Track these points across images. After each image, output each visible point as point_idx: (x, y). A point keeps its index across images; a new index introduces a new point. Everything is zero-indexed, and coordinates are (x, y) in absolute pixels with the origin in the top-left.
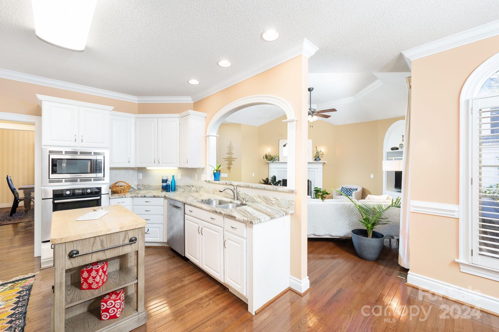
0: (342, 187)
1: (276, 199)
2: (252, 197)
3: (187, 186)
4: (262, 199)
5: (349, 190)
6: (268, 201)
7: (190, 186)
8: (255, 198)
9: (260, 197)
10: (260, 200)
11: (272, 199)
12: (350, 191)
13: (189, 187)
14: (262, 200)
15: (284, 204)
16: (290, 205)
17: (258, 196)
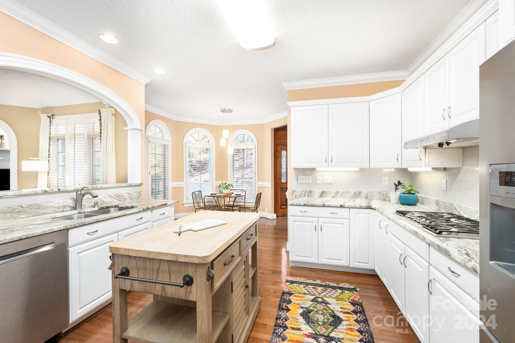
2: (100, 199)
4: (114, 198)
6: (120, 198)
8: (104, 200)
11: (125, 194)
15: (135, 196)
16: (140, 195)
17: (109, 196)
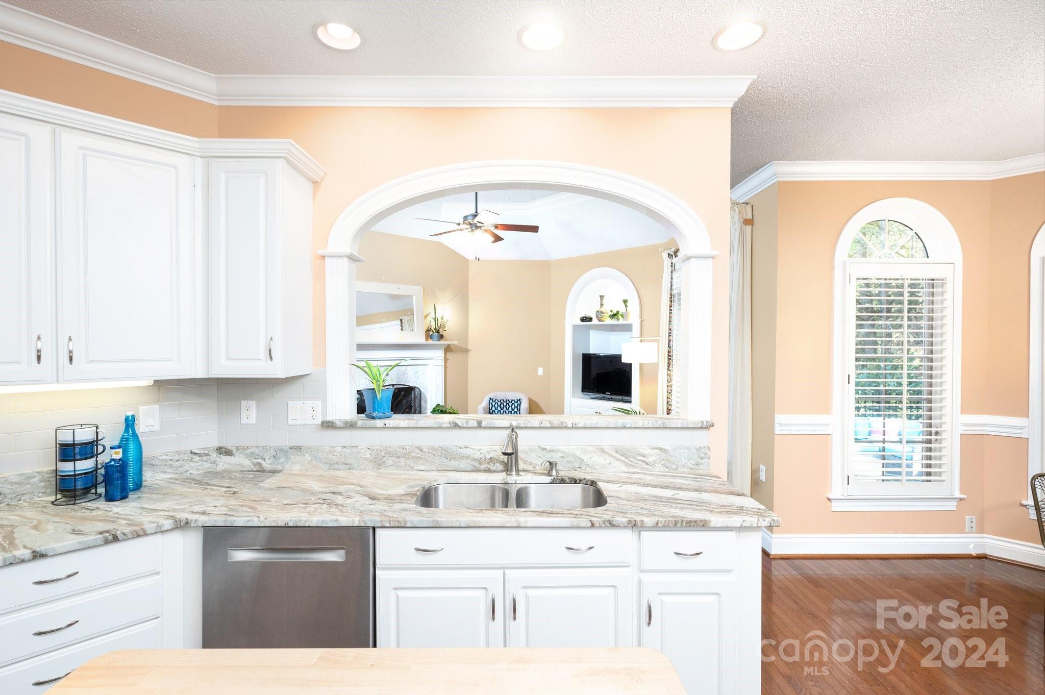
0: (490, 399)
1: (661, 449)
2: (573, 455)
3: (193, 456)
4: (613, 457)
5: (505, 404)
6: (632, 460)
7: (207, 455)
8: (583, 457)
9: (603, 451)
10: (605, 459)
11: (647, 451)
12: (509, 405)
13: (205, 458)
14: (609, 459)
15: (683, 460)
16: (702, 459)
